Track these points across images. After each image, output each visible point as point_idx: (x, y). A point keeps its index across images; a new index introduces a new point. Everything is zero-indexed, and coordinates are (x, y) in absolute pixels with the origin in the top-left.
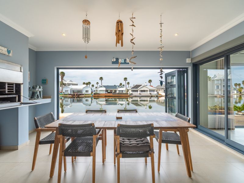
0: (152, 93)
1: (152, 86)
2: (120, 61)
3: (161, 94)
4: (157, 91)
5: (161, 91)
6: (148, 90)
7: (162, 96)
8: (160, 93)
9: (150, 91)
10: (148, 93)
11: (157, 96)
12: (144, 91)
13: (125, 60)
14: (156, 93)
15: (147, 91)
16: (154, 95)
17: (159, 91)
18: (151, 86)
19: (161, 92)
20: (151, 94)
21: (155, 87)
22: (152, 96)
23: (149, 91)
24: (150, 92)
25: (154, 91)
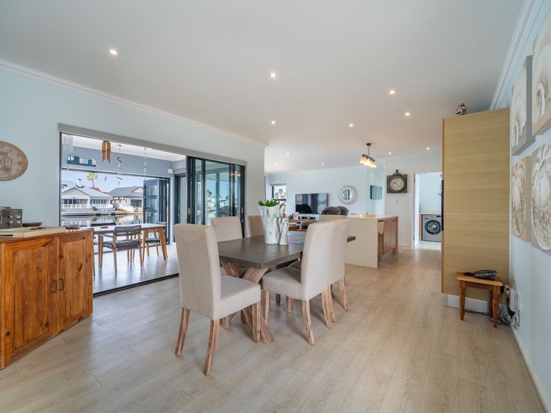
0: (99, 206)
1: (97, 189)
2: (81, 161)
3: (124, 208)
4: (113, 202)
5: (123, 202)
6: (86, 200)
7: (126, 214)
8: (121, 206)
9: (93, 201)
10: (88, 206)
11: (113, 214)
12: (75, 201)
13: (90, 161)
14: (109, 206)
15: (83, 201)
16: (106, 212)
17: (117, 202)
18: (93, 188)
19: (123, 205)
20: (95, 209)
21: (108, 192)
22: (98, 215)
23: (91, 203)
24: (94, 205)
25: (104, 201)
